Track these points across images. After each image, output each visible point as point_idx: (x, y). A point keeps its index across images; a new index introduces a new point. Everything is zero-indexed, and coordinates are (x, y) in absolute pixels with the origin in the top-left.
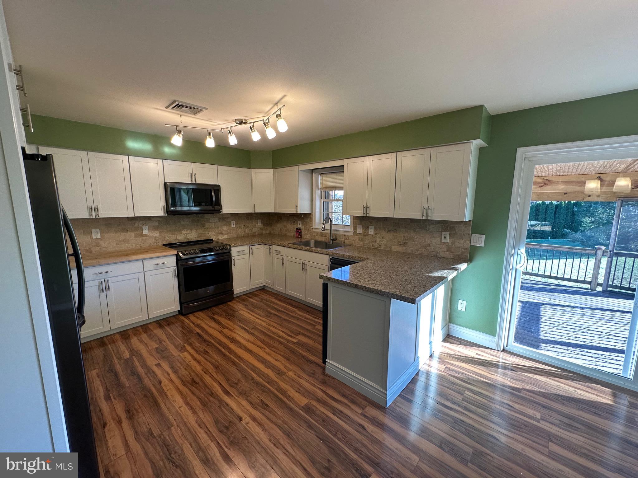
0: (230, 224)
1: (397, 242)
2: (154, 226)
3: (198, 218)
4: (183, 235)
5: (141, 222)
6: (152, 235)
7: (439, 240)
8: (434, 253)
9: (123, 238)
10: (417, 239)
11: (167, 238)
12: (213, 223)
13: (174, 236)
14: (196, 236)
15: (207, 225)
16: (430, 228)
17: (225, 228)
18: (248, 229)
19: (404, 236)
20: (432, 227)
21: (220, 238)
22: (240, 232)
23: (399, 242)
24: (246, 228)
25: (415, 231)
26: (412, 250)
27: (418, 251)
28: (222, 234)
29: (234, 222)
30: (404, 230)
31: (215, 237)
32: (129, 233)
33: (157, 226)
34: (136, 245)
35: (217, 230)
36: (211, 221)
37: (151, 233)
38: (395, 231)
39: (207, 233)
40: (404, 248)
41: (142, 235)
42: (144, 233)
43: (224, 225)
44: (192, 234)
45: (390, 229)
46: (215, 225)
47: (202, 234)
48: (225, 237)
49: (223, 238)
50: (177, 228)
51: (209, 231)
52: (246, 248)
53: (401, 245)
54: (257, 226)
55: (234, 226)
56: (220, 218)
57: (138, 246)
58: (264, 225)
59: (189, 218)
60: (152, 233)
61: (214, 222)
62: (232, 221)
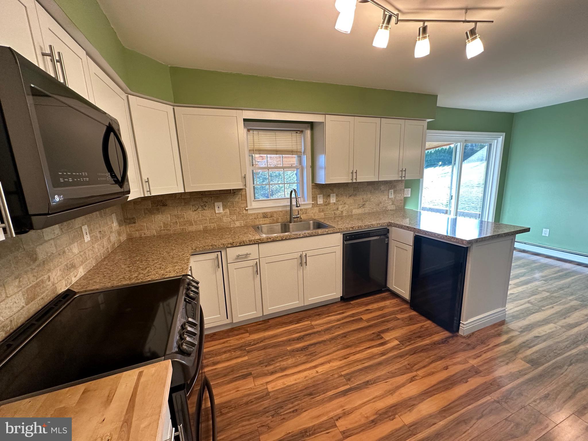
0: (82, 237)
1: (357, 205)
7: (387, 197)
8: (384, 208)
10: (373, 200)
12: (53, 242)
16: (381, 188)
17: (75, 249)
18: (106, 239)
19: (363, 199)
20: (382, 187)
22: (99, 250)
23: (359, 205)
24: (103, 238)
25: (371, 192)
26: (369, 210)
27: (373, 209)
28: (73, 266)
29: (87, 227)
30: (363, 193)
36: (46, 238)
38: (355, 195)
40: (363, 209)
43: (73, 240)
45: (351, 194)
46: (56, 245)
48: (81, 272)
49: (78, 276)
51: (49, 270)
53: (360, 207)
54: (114, 230)
55: (89, 239)
58: (119, 224)
61: (53, 236)
62: (83, 225)
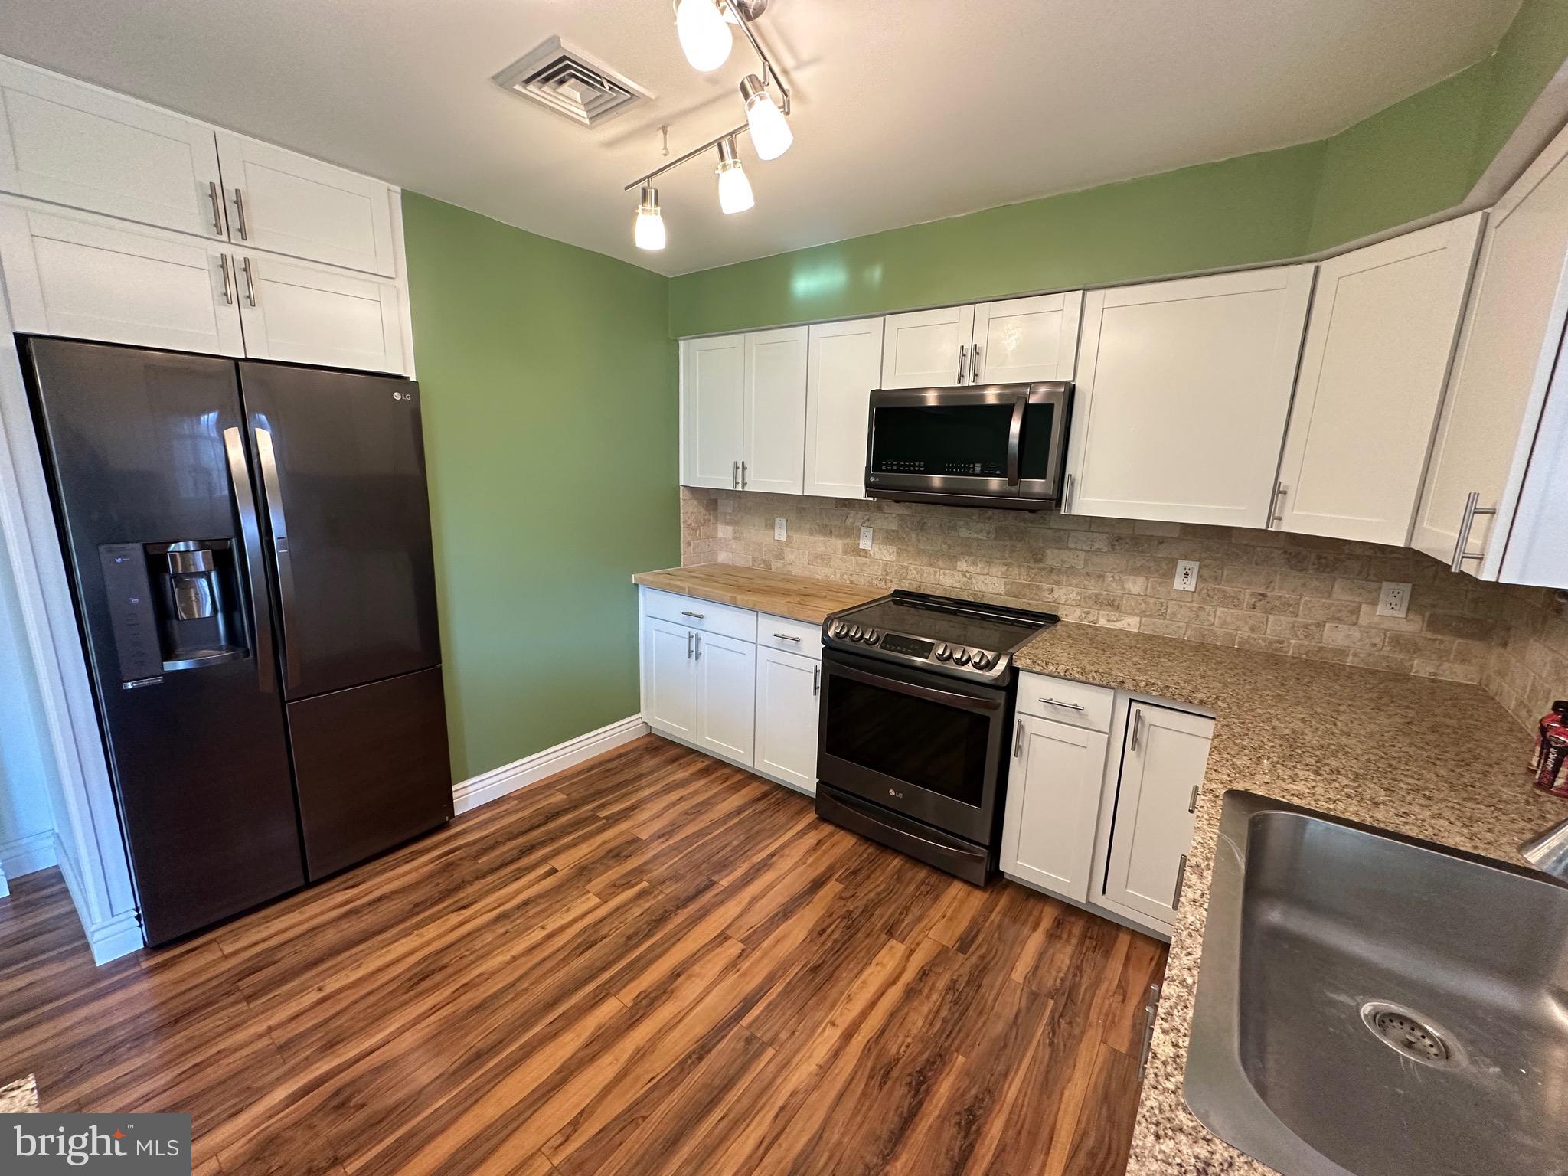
0: (1170, 574)
2: (887, 531)
3: (1022, 524)
4: (959, 577)
5: (861, 514)
6: (878, 556)
9: (821, 549)
11: (913, 574)
12: (1082, 555)
13: (932, 570)
14: (1002, 590)
15: (1053, 557)
17: (1135, 585)
18: (1286, 620)
21: (1103, 623)
22: (1224, 624)
24: (1269, 611)
28: (1113, 605)
29: (1195, 565)
31: (1078, 612)
32: (833, 540)
33: (894, 531)
34: (842, 576)
35: (1093, 587)
36: (1071, 545)
37: (876, 548)
39: (1046, 586)
41: (857, 552)
42: (862, 546)
43: (1136, 571)
44: (988, 580)
46: (1086, 561)
47: (1024, 586)
49: (1119, 625)
50: (946, 546)
52: (1097, 703)
54: (1363, 620)
55: (1191, 586)
56: (1119, 539)
57: (845, 577)
58: (1433, 624)
59: (989, 518)
60: (880, 550)
61: (1087, 548)
62: (1185, 559)
